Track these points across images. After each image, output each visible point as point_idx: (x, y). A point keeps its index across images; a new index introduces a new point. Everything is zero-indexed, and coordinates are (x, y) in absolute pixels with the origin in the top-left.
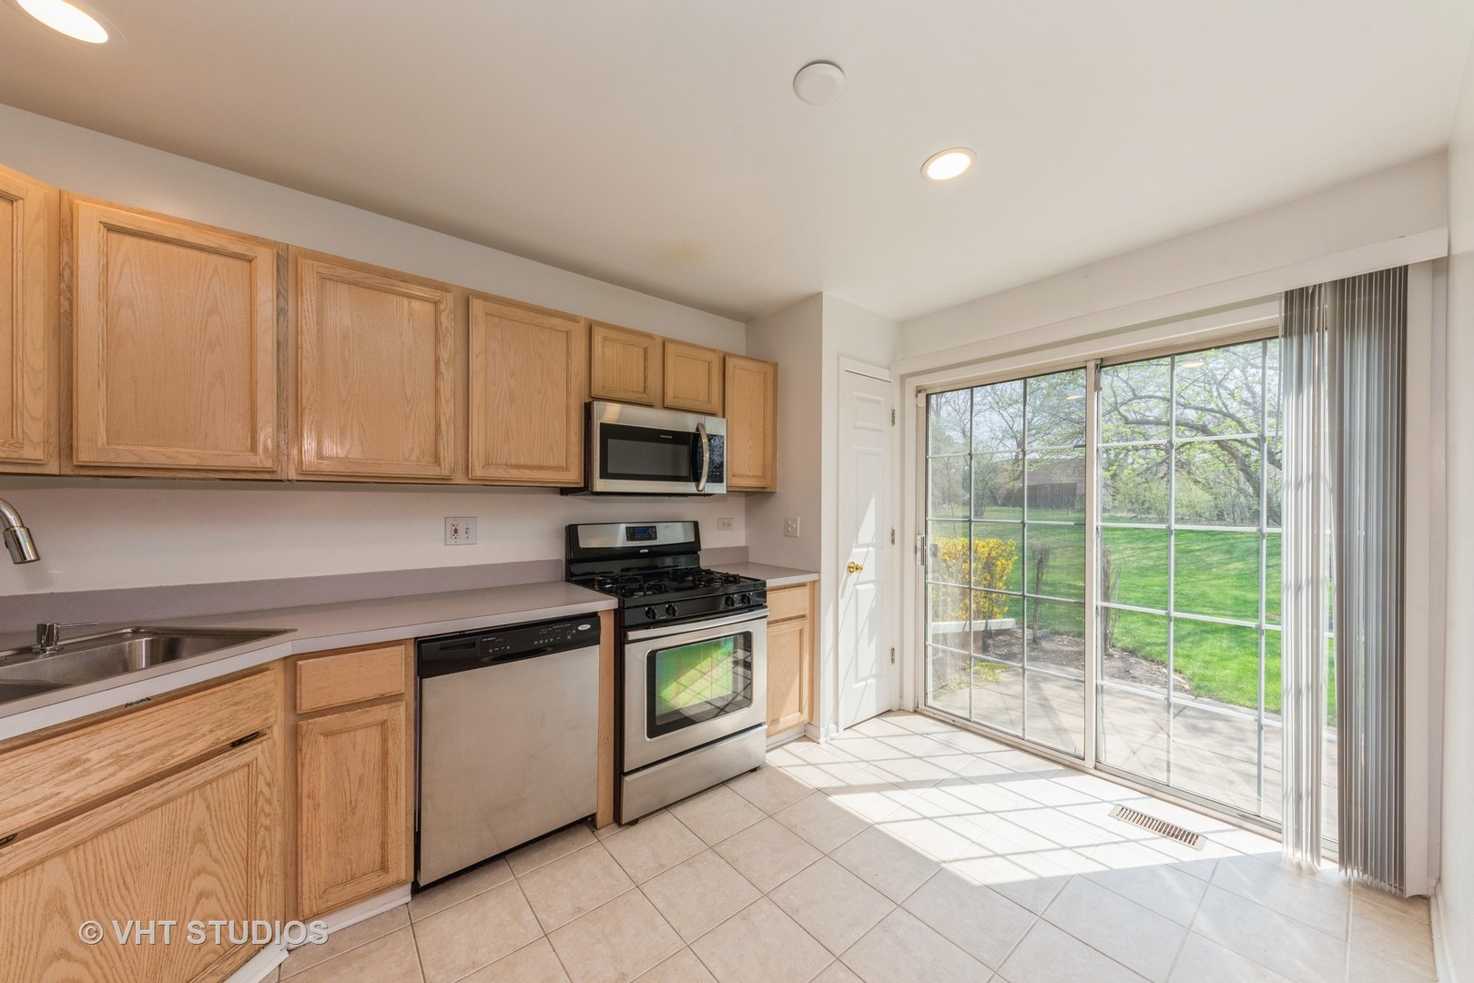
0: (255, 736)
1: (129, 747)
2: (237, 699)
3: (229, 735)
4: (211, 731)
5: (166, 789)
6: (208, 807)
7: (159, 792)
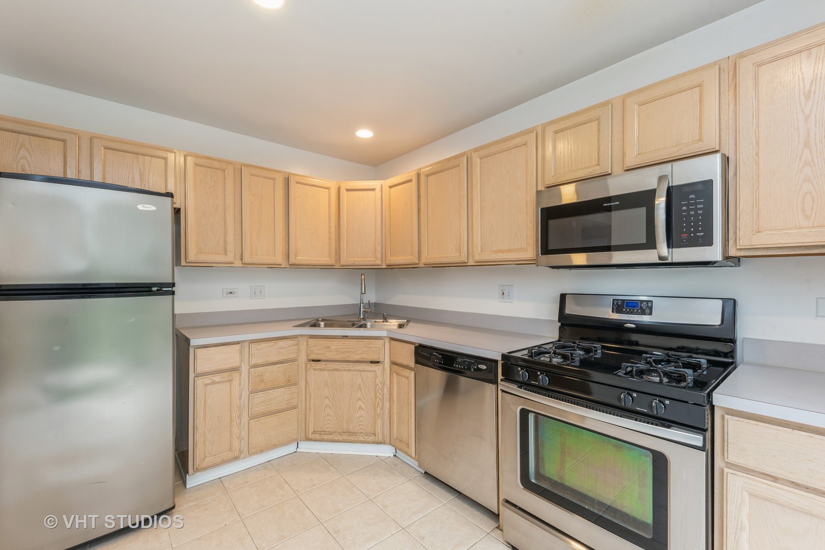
0: (378, 362)
1: (340, 349)
2: (369, 346)
3: (367, 358)
4: (361, 354)
5: (348, 366)
6: (362, 379)
7: (346, 366)
